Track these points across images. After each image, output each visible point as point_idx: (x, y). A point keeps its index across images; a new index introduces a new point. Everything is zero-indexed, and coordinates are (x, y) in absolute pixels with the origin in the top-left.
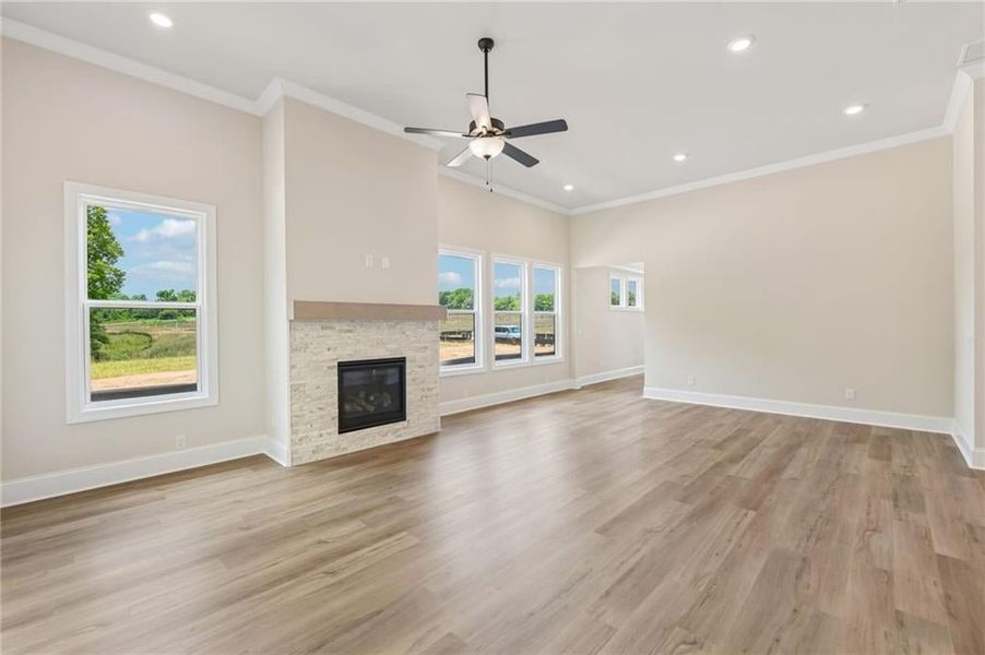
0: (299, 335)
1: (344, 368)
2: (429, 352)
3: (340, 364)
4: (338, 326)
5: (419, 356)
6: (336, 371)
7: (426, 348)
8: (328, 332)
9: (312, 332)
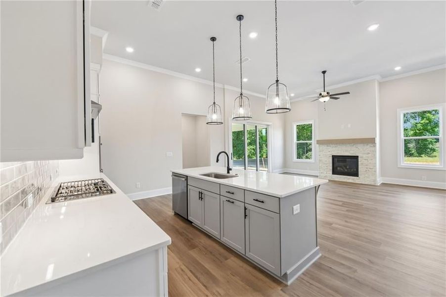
0: (321, 148)
1: (334, 157)
2: (370, 155)
3: (333, 156)
4: (332, 146)
5: (364, 156)
6: (331, 157)
7: (369, 153)
8: (329, 147)
9: (324, 147)
